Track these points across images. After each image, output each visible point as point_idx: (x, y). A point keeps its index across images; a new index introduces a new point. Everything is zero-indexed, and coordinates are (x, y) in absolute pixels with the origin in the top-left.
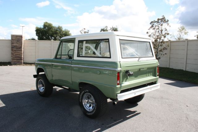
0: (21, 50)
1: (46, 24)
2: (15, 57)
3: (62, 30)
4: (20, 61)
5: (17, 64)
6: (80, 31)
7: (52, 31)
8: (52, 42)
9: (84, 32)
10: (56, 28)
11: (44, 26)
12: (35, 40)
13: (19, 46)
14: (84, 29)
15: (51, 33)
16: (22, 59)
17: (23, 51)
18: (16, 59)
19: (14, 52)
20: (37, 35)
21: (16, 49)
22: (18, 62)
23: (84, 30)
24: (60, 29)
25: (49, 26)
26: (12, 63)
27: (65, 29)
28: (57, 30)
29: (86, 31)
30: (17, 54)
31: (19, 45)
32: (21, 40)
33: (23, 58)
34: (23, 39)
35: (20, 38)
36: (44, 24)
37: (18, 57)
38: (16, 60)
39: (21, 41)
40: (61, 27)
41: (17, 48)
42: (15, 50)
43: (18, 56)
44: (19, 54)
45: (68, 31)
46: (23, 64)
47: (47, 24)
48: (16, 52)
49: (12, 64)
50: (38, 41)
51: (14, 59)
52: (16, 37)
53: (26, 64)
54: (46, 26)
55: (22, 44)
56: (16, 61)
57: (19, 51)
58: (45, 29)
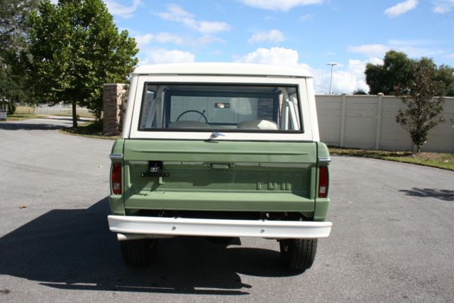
1: (390, 56)
7: (406, 72)
11: (385, 60)
12: (364, 93)
20: (368, 83)
25: (397, 59)
27: (442, 66)
36: (385, 55)
45: (448, 70)
47: (393, 57)
50: (383, 98)
54: (391, 60)
58: (388, 69)
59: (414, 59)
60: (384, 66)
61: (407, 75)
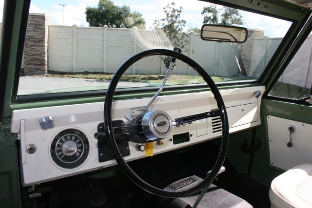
0: (43, 46)
1: (102, 2)
2: (31, 60)
3: (129, 12)
4: (42, 67)
5: (36, 72)
6: (164, 8)
7: (114, 14)
8: (106, 29)
9: (171, 10)
10: (120, 9)
11: (99, 5)
13: (38, 37)
14: (173, 4)
15: (111, 17)
16: (44, 64)
17: (46, 48)
18: (32, 62)
19: (30, 48)
20: (88, 21)
21: (32, 43)
22: (38, 69)
23: (171, 6)
24: (126, 11)
25: (108, 4)
26: (25, 71)
27: (135, 12)
28: (122, 13)
29: (175, 9)
30: (35, 53)
31: (38, 35)
32: (43, 24)
33: (48, 61)
34: (47, 23)
35: (41, 20)
36: (100, 2)
37: (38, 59)
38: (32, 64)
39: (42, 27)
40: (128, 8)
41: (34, 42)
42: (31, 46)
43: (36, 57)
44: (38, 53)
46: (46, 74)
47: (104, 3)
48: (32, 49)
49: (26, 73)
51: (30, 64)
52: (33, 18)
53: (52, 73)
54: (103, 5)
55: (44, 32)
56: (33, 66)
57: (39, 46)
58: (101, 11)
59: (119, 6)
60: (98, 9)
61: (114, 16)
